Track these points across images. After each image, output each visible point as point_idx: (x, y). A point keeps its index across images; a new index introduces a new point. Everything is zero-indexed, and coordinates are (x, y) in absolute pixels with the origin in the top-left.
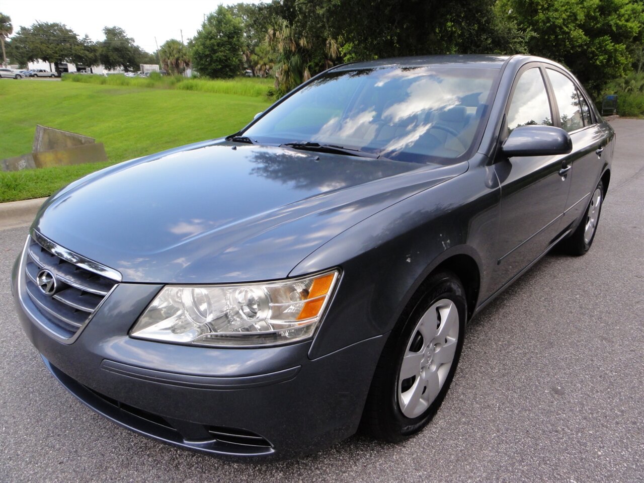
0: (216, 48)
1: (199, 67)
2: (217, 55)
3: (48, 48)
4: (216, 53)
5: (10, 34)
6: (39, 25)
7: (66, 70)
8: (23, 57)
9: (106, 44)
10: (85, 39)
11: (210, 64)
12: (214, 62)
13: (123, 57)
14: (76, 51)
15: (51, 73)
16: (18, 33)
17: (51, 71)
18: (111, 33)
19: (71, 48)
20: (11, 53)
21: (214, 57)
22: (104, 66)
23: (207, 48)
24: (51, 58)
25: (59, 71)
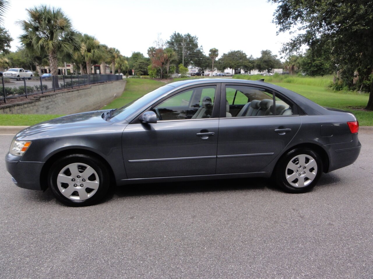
1: (303, 70)
2: (315, 62)
3: (233, 62)
4: (315, 61)
5: (217, 57)
6: (231, 52)
7: (240, 73)
8: (221, 67)
9: (261, 59)
10: (251, 57)
11: (310, 68)
12: (313, 67)
13: (268, 65)
14: (245, 63)
16: (222, 56)
17: (232, 73)
18: (265, 53)
19: (243, 62)
20: (216, 65)
21: (313, 64)
22: (258, 70)
24: (233, 67)
25: (236, 73)
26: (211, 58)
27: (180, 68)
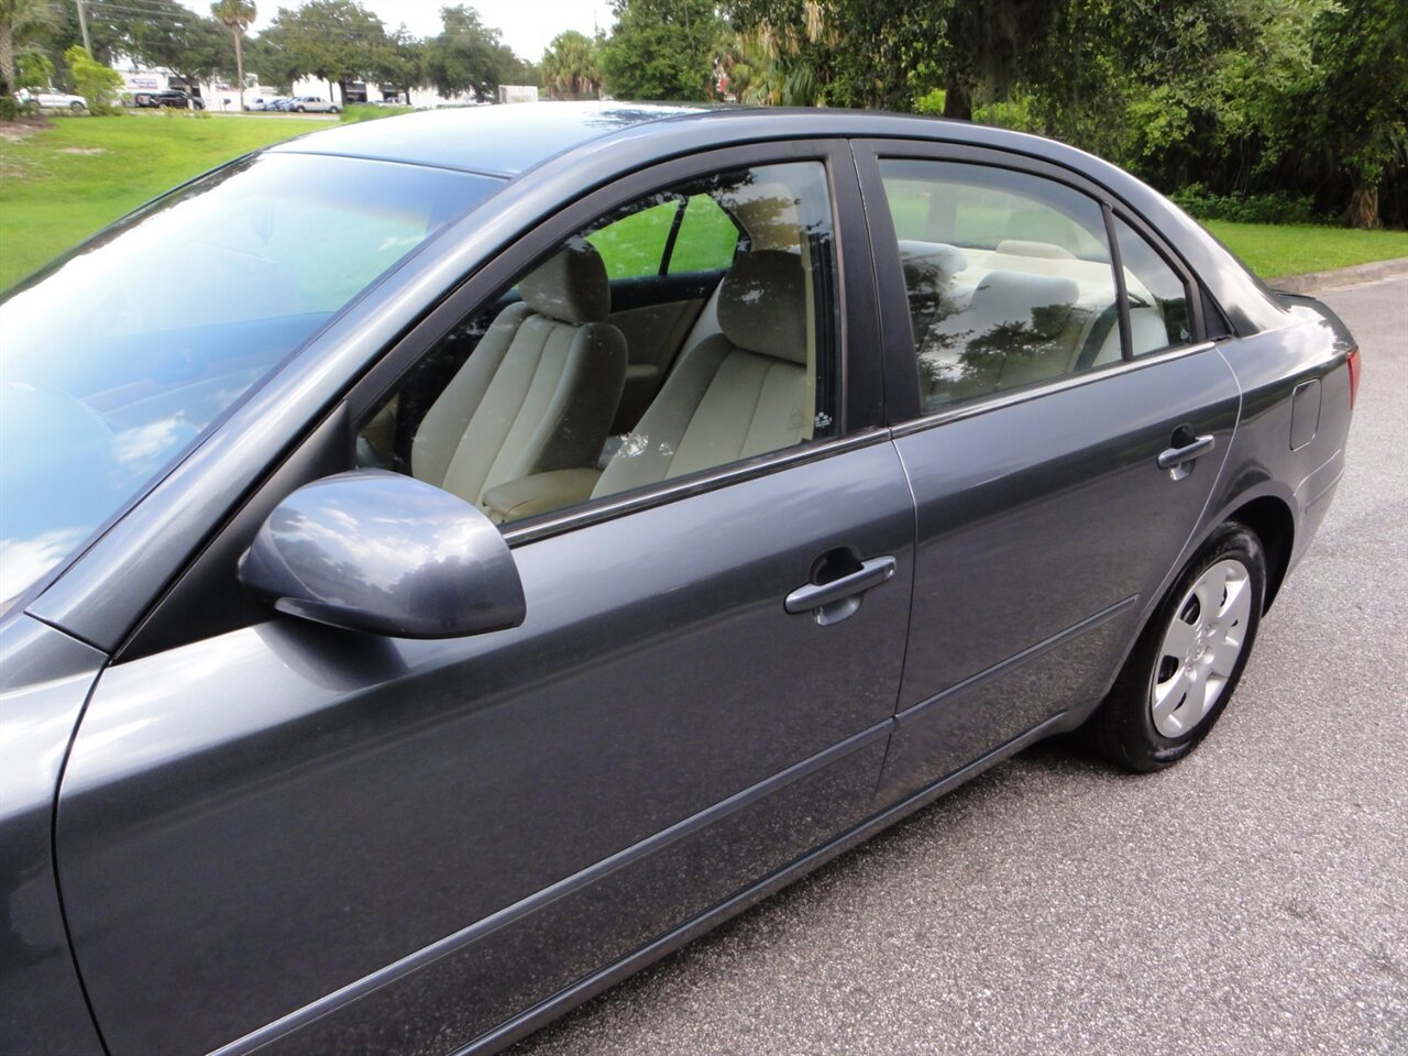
0: (654, 48)
1: (617, 92)
2: (654, 64)
3: (327, 50)
4: (654, 59)
5: (251, 22)
7: (363, 98)
8: (277, 71)
9: (441, 43)
10: (400, 32)
12: (649, 81)
13: (473, 69)
14: (379, 57)
15: (332, 104)
16: (274, 21)
17: (332, 100)
18: (455, 18)
19: (370, 51)
20: (256, 62)
21: (650, 69)
22: (436, 88)
23: (635, 47)
24: (333, 72)
25: (347, 99)
26: (227, 23)
27: (76, 66)
